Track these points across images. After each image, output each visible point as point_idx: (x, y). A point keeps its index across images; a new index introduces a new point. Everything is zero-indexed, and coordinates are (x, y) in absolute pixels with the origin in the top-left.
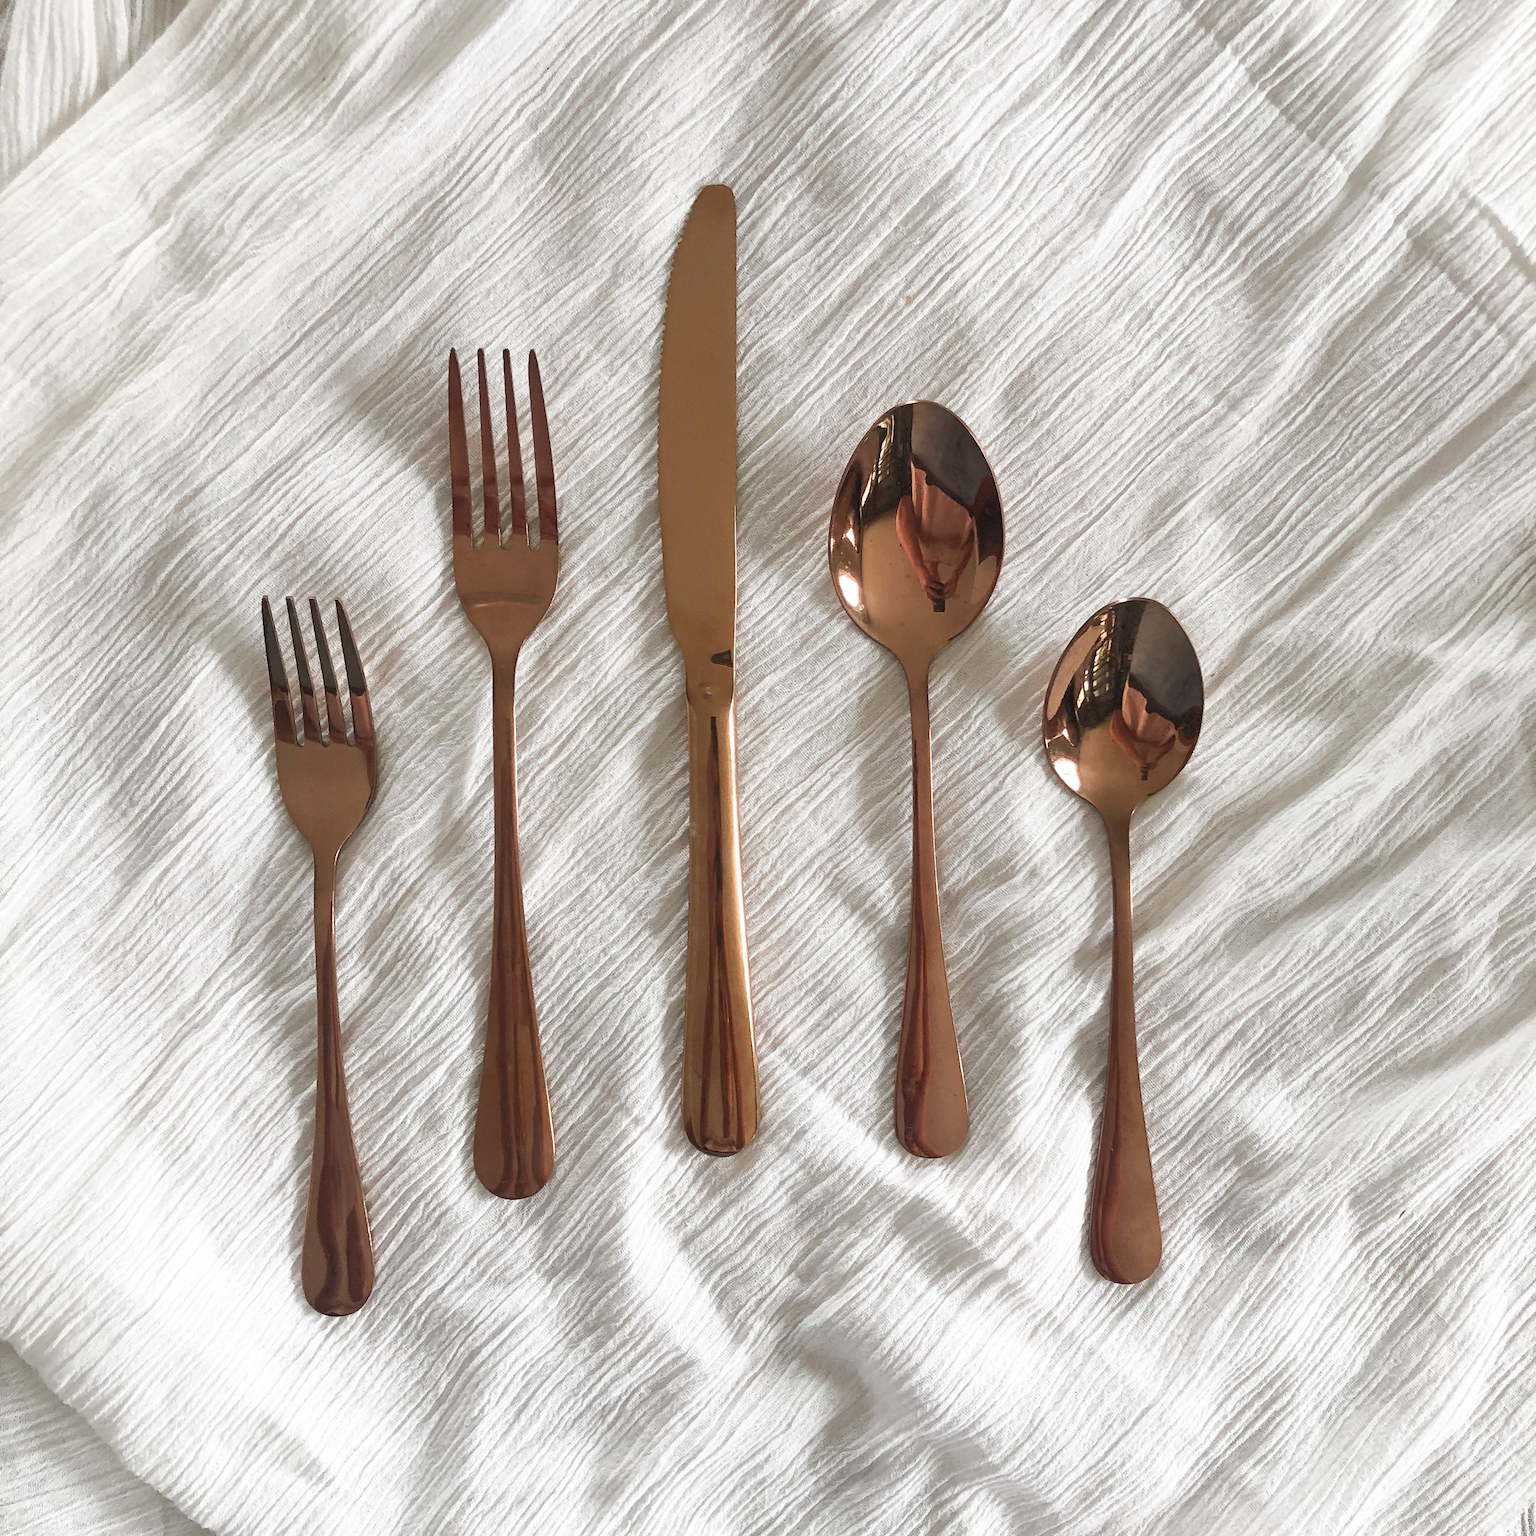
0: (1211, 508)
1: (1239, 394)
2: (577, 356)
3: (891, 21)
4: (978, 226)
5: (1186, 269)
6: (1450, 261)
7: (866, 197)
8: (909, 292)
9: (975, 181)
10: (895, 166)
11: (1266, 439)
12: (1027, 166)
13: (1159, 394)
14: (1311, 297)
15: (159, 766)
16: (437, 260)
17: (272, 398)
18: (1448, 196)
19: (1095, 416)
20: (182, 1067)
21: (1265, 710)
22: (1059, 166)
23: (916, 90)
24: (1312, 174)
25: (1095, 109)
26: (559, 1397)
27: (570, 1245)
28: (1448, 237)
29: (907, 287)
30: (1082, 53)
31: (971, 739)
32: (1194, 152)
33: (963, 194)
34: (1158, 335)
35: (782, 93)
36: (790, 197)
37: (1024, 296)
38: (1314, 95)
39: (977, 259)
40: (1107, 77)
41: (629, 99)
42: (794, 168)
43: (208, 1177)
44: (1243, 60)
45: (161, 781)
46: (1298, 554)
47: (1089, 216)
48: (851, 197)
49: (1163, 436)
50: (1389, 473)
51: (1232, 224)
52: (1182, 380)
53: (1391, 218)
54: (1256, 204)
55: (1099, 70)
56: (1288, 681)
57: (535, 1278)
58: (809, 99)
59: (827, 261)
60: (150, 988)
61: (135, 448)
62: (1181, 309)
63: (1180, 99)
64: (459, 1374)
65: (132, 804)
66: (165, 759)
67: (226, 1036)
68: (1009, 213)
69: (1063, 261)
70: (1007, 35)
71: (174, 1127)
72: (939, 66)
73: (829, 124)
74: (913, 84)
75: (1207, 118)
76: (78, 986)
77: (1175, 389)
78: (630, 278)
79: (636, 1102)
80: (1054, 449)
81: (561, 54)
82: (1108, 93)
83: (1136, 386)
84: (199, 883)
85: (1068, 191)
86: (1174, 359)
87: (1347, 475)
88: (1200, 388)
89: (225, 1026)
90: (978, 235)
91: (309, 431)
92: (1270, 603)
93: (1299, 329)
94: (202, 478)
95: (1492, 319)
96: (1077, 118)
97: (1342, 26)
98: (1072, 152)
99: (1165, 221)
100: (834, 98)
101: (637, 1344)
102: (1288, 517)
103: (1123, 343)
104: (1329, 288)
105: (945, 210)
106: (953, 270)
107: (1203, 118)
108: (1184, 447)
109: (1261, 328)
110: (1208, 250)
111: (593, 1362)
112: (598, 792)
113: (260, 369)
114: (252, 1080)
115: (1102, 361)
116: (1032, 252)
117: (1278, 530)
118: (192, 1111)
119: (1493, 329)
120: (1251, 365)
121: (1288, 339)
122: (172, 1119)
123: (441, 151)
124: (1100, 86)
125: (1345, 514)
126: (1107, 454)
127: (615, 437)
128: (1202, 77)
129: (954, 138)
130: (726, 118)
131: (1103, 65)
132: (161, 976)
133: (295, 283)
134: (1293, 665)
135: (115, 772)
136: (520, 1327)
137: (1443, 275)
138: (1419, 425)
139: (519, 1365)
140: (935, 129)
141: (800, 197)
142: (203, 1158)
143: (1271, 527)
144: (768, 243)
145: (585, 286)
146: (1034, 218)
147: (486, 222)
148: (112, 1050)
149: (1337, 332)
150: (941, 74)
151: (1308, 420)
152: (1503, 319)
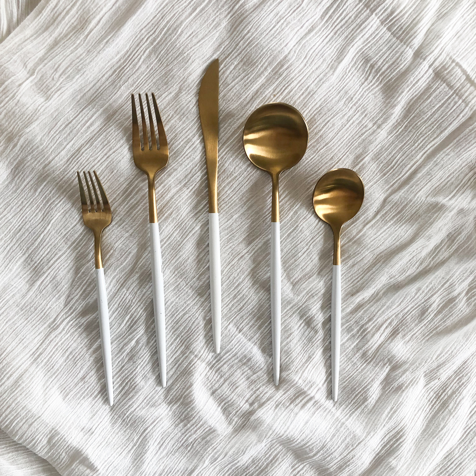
0: (372, 159)
1: (380, 123)
2: (169, 115)
3: (266, 7)
4: (296, 72)
5: (363, 84)
6: (446, 80)
7: (260, 63)
8: (274, 93)
9: (294, 58)
10: (269, 53)
11: (389, 137)
12: (311, 53)
13: (355, 124)
14: (403, 92)
15: (40, 249)
16: (122, 88)
17: (71, 131)
18: (445, 59)
19: (335, 131)
20: (50, 342)
21: (392, 222)
22: (321, 52)
23: (275, 29)
24: (402, 53)
25: (332, 34)
26: (172, 442)
27: (176, 395)
28: (446, 72)
29: (274, 92)
30: (328, 16)
31: (299, 233)
32: (364, 46)
33: (291, 62)
34: (355, 105)
35: (232, 30)
36: (236, 63)
37: (311, 94)
38: (402, 28)
39: (296, 82)
40: (336, 24)
41: (183, 35)
42: (236, 54)
43: (60, 376)
44: (379, 18)
45: (41, 253)
46: (401, 173)
47: (331, 68)
48: (255, 63)
49: (357, 137)
50: (428, 147)
51: (377, 69)
52: (363, 119)
53: (427, 67)
54: (384, 63)
55: (333, 21)
56: (399, 213)
57: (165, 405)
58: (241, 32)
59: (248, 83)
60: (39, 318)
61: (29, 149)
62: (362, 96)
63: (359, 30)
64: (140, 436)
65: (32, 261)
66: (42, 247)
67: (64, 332)
68: (306, 67)
69: (323, 82)
70: (303, 11)
71: (48, 360)
72: (282, 21)
73: (247, 40)
74: (274, 27)
75: (368, 36)
76: (16, 318)
77: (360, 122)
78: (185, 90)
79: (196, 350)
80: (323, 141)
81: (160, 20)
82: (336, 29)
83: (348, 121)
84: (54, 285)
85: (324, 60)
86: (360, 112)
87: (415, 148)
88: (368, 121)
89: (64, 329)
90: (295, 75)
91: (83, 142)
92: (392, 188)
93: (399, 102)
94: (51, 158)
95: (460, 98)
96: (327, 37)
97: (410, 6)
98: (325, 48)
99: (356, 69)
100: (248, 32)
101: (197, 425)
102: (397, 162)
103: (343, 108)
104: (408, 89)
105: (285, 67)
106: (288, 86)
107: (367, 36)
108: (364, 140)
109: (387, 102)
110: (370, 78)
111: (183, 431)
112: (181, 253)
113: (67, 122)
114: (73, 346)
115: (337, 113)
116: (313, 80)
117: (394, 166)
118: (54, 356)
119: (461, 101)
120: (384, 114)
121: (395, 106)
122: (47, 358)
123: (123, 53)
124: (334, 26)
125: (415, 160)
126: (339, 143)
127: (182, 141)
128: (366, 23)
129: (287, 44)
130: (215, 39)
131: (334, 20)
132: (42, 314)
133: (77, 96)
134: (400, 208)
135: (26, 251)
136: (160, 420)
137: (444, 84)
138: (438, 131)
139: (160, 432)
140: (281, 41)
141: (238, 64)
142: (58, 370)
143: (392, 165)
144: (228, 78)
145: (171, 93)
146: (314, 69)
147: (137, 75)
148: (27, 337)
149: (411, 103)
150: (282, 24)
151: (402, 131)
152: (464, 98)
